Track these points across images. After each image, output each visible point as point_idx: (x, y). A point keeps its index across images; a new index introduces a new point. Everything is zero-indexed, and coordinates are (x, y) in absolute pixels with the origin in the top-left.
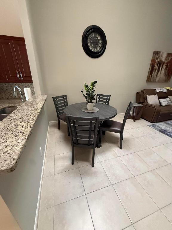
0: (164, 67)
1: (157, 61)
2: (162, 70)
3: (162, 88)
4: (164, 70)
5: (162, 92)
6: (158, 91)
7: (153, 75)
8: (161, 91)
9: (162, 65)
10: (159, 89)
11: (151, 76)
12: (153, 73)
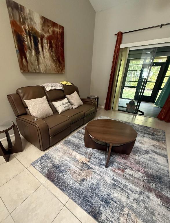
0: (46, 46)
1: (25, 30)
2: (45, 51)
3: (54, 84)
4: (47, 51)
5: (55, 89)
6: (48, 89)
7: (30, 60)
8: (53, 88)
9: (39, 39)
10: (50, 85)
11: (24, 60)
12: (28, 55)
